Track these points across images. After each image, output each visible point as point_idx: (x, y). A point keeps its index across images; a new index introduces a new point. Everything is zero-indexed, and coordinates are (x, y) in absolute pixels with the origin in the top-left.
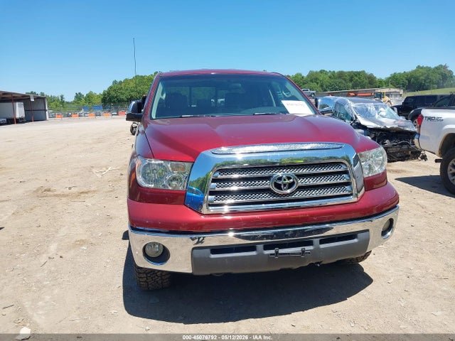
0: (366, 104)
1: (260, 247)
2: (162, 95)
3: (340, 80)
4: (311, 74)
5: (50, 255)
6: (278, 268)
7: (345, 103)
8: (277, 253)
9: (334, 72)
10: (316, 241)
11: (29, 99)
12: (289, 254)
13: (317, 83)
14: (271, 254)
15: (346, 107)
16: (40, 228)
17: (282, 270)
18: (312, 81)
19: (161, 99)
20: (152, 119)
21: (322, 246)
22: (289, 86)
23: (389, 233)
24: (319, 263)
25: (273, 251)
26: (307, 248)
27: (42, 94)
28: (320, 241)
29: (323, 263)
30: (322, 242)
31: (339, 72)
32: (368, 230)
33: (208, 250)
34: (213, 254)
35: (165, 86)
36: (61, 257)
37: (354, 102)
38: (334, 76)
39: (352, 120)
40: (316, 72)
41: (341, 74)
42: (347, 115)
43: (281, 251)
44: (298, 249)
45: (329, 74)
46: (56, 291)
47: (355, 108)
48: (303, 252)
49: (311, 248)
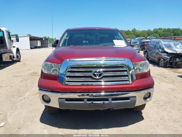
0: (170, 43)
1: (86, 100)
2: (67, 37)
3: (168, 32)
4: (155, 29)
5: (25, 97)
6: (94, 109)
7: (160, 42)
8: (92, 103)
9: (165, 29)
10: (110, 99)
11: (43, 39)
12: (98, 104)
13: (158, 34)
14: (90, 103)
15: (160, 44)
16: (27, 87)
17: (96, 110)
18: (155, 33)
19: (65, 39)
20: (59, 46)
21: (113, 102)
22: (119, 34)
23: (148, 99)
24: (112, 109)
25: (91, 102)
26: (106, 102)
27: (48, 37)
28: (112, 99)
29: (114, 109)
30: (113, 100)
31: (168, 29)
32: (136, 97)
33: (64, 100)
34: (66, 101)
35: (68, 34)
36: (28, 98)
37: (164, 41)
38: (165, 30)
39: (162, 49)
40: (157, 29)
41: (169, 30)
42: (160, 47)
43: (94, 102)
44: (102, 102)
45: (163, 30)
46: (20, 111)
47: (164, 44)
48: (104, 103)
49: (108, 102)
